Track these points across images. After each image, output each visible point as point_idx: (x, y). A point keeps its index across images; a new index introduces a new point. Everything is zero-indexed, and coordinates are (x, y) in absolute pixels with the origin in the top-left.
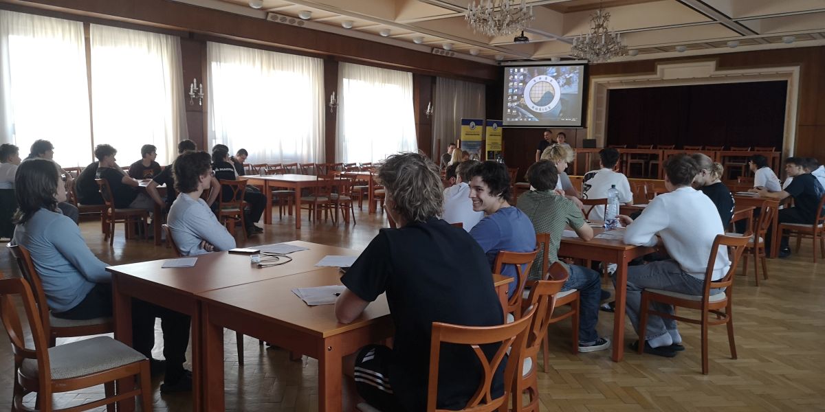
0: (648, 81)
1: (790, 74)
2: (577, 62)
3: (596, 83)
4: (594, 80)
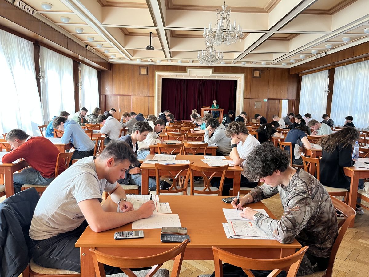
0: (183, 76)
1: (239, 77)
3: (157, 74)
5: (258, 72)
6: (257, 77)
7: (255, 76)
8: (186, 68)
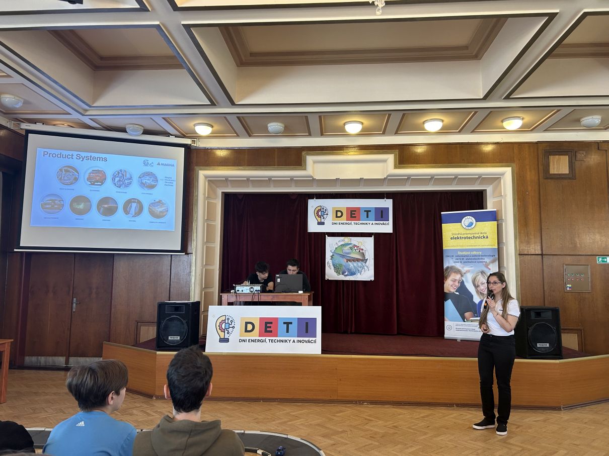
0: (292, 181)
1: (495, 180)
2: (172, 140)
3: (206, 177)
4: (203, 175)
5: (565, 160)
6: (559, 177)
7: (552, 172)
8: (301, 153)
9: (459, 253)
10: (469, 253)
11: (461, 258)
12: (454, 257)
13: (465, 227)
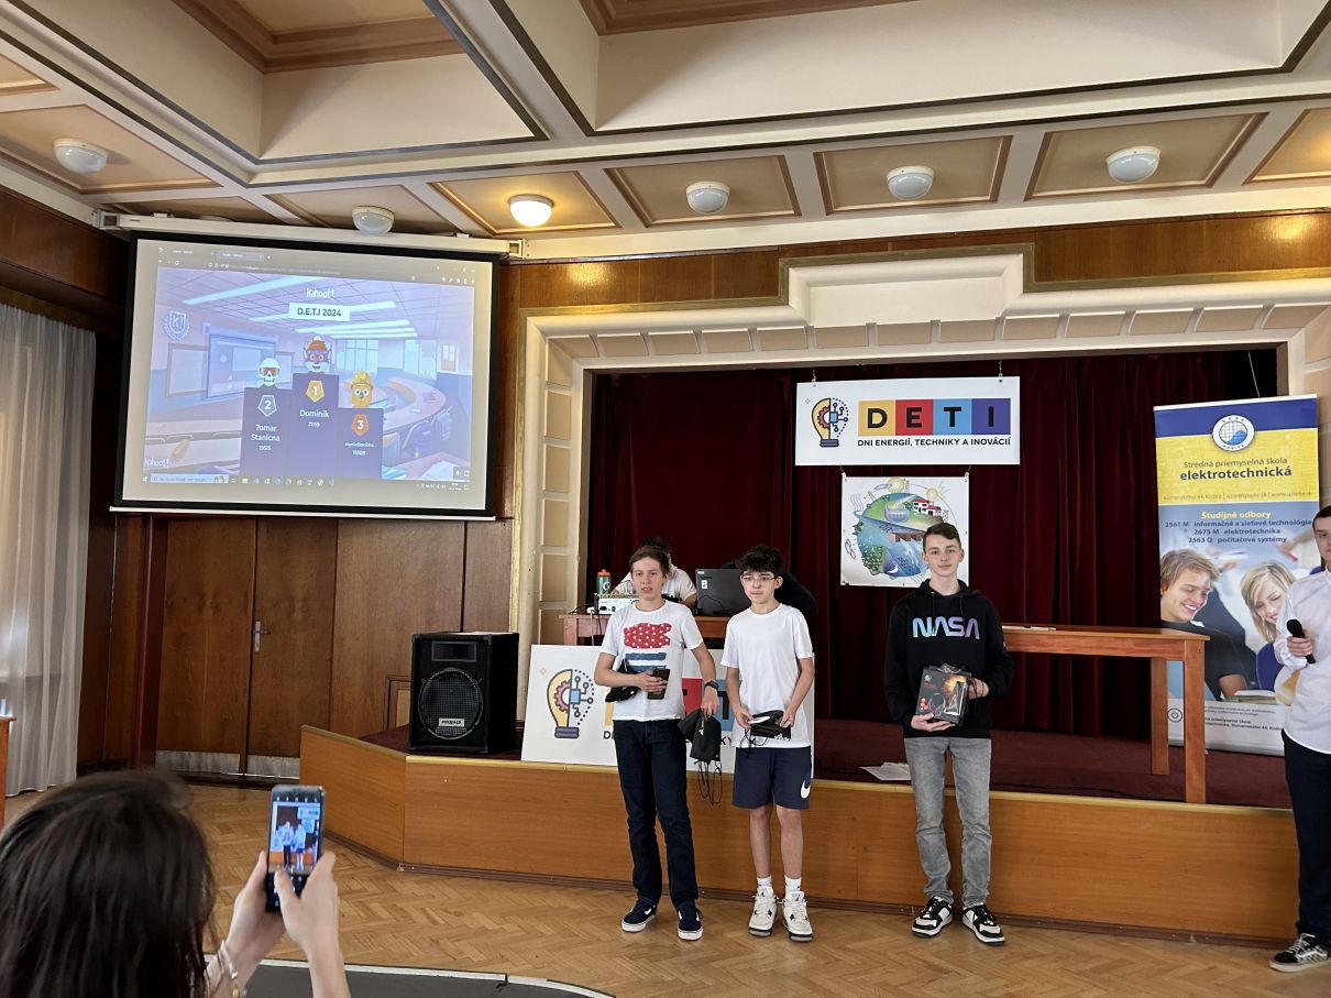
1: (1314, 313)
2: (462, 243)
3: (544, 333)
4: (536, 327)
8: (775, 262)
9: (1206, 516)
10: (1235, 515)
11: (1212, 528)
12: (1192, 528)
13: (1221, 444)
